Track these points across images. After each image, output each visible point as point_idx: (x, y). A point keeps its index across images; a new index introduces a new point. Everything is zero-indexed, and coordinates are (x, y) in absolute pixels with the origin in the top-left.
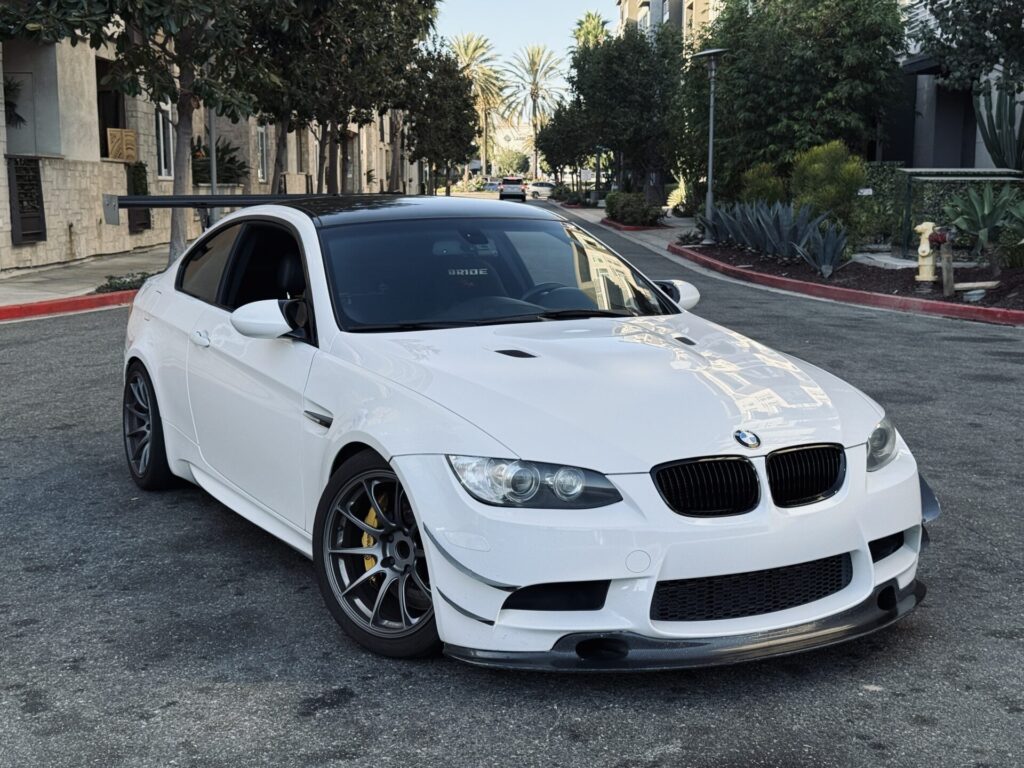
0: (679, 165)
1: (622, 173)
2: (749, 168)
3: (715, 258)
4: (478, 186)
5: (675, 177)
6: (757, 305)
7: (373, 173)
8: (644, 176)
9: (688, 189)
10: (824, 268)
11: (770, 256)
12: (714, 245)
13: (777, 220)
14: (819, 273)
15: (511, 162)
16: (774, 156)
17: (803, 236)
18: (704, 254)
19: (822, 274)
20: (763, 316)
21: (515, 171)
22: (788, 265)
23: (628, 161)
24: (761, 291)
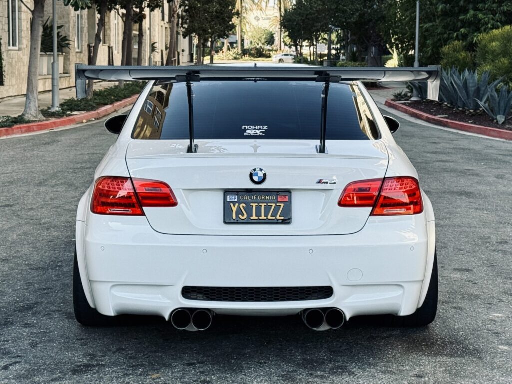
0: (394, 42)
1: (349, 48)
2: (446, 45)
3: (421, 110)
4: (234, 56)
5: (390, 50)
6: (451, 142)
7: (155, 45)
8: (367, 49)
9: (400, 60)
10: (499, 117)
11: (461, 109)
12: (420, 101)
13: (466, 83)
14: (495, 121)
15: (260, 38)
16: (464, 37)
17: (484, 95)
18: (412, 108)
19: (497, 122)
20: (454, 148)
21: (263, 44)
22: (473, 115)
23: (354, 38)
24: (453, 133)
